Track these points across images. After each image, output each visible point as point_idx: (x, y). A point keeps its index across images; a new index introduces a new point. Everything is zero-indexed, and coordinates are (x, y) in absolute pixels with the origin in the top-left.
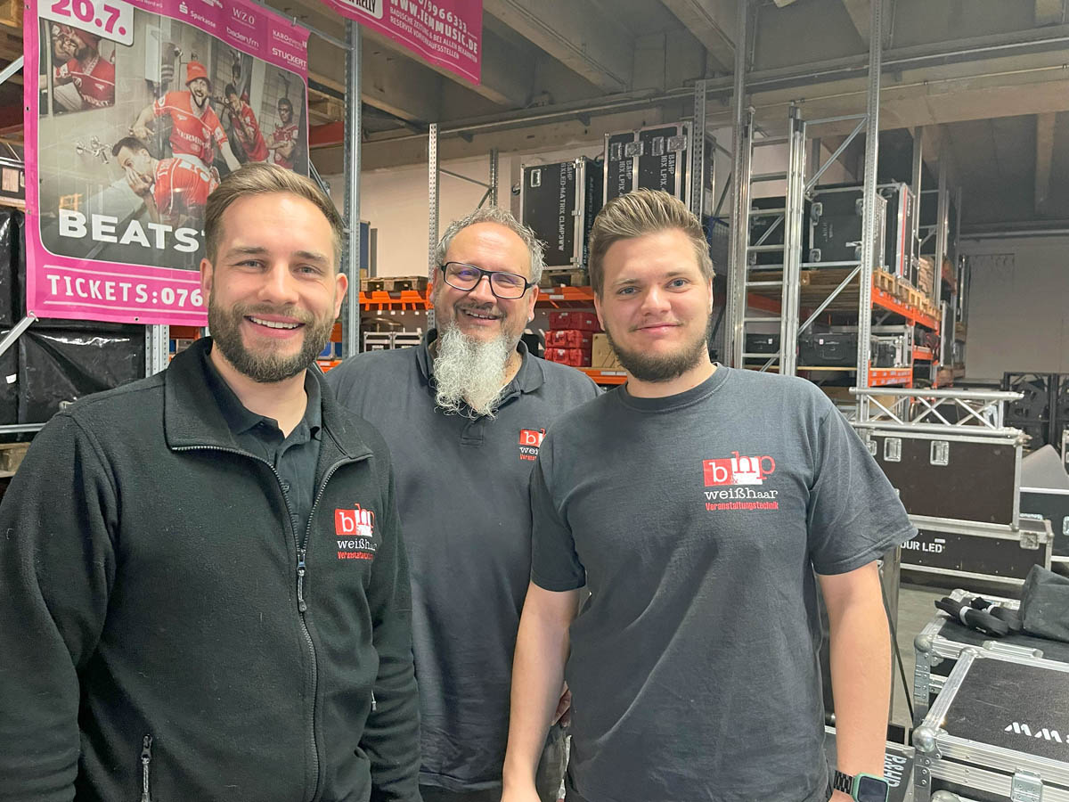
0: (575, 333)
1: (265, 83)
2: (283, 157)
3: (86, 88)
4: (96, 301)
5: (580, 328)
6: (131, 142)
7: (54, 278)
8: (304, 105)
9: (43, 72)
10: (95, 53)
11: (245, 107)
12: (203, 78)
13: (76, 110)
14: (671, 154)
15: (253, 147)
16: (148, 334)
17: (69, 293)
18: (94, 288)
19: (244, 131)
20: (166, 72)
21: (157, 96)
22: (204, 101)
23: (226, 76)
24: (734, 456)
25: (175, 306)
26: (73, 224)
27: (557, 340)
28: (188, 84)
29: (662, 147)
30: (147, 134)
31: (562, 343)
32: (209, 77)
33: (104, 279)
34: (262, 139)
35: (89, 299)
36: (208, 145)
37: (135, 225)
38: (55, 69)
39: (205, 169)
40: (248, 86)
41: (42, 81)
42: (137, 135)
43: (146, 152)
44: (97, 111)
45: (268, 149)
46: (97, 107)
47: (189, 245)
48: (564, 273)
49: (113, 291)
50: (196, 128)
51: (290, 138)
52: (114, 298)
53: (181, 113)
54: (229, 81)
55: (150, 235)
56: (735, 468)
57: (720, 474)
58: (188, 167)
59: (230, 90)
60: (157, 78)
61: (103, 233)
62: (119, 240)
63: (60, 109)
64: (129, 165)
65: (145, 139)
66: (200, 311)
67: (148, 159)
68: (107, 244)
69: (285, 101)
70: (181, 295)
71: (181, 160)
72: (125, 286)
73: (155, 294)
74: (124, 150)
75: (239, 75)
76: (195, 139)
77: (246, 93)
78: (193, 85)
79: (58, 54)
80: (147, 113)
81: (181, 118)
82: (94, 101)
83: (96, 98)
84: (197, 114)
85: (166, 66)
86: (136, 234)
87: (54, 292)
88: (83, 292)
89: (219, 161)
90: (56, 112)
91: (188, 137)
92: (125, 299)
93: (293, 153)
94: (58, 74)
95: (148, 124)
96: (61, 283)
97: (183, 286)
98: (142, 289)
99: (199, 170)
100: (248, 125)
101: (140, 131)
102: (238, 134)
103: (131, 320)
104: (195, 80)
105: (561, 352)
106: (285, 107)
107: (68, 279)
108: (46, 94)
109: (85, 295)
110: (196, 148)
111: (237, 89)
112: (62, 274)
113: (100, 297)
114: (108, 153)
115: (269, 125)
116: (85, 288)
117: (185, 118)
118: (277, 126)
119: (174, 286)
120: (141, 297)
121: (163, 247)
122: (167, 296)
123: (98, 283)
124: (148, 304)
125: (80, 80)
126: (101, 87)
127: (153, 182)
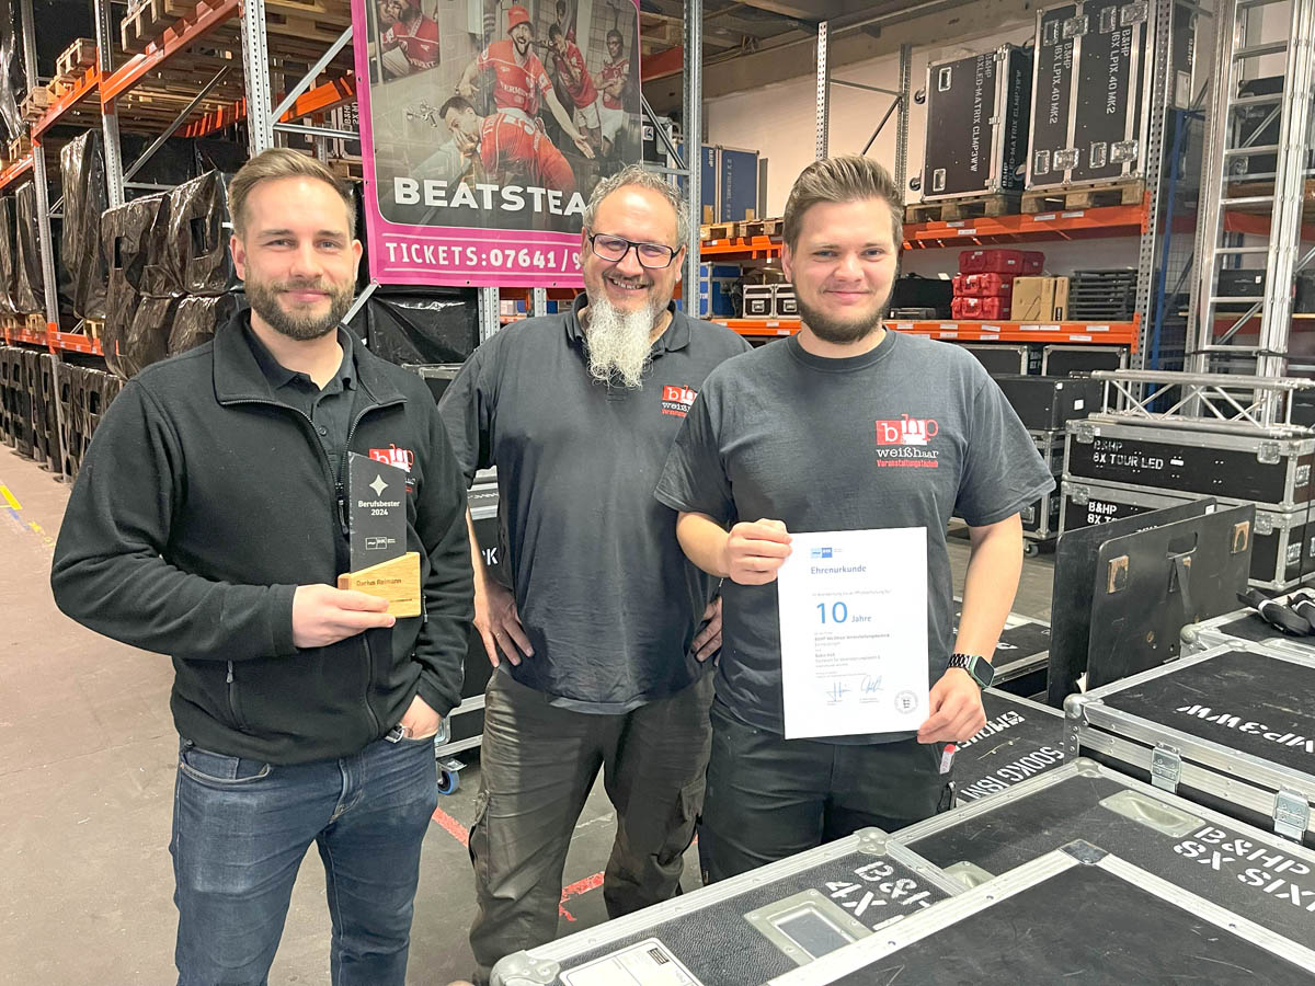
0: (990, 277)
1: (592, 16)
2: (613, 96)
3: (412, 51)
4: (431, 266)
5: (998, 270)
6: (457, 102)
7: (392, 246)
8: (635, 32)
9: (371, 39)
10: (418, 12)
11: (570, 47)
12: (527, 23)
13: (403, 75)
14: (1126, 28)
15: (580, 90)
16: (480, 298)
17: (406, 259)
18: (428, 254)
19: (569, 73)
20: (488, 22)
21: (480, 49)
22: (527, 47)
23: (549, 16)
24: (904, 418)
25: (503, 267)
26: (407, 191)
27: (968, 287)
28: (510, 31)
29: (1113, 20)
30: (473, 91)
31: (974, 290)
32: (531, 22)
33: (437, 244)
34: (590, 80)
35: (424, 265)
36: (532, 95)
37: (463, 188)
38: (382, 35)
39: (531, 122)
40: (574, 23)
41: (371, 48)
42: (462, 94)
43: (472, 111)
44: (425, 73)
45: (596, 90)
46: (425, 70)
47: (515, 203)
48: (976, 201)
49: (445, 255)
50: (520, 78)
51: (620, 75)
52: (446, 263)
53: (505, 65)
54: (552, 20)
55: (478, 195)
56: (904, 430)
57: (891, 434)
58: (512, 121)
59: (554, 30)
60: (479, 30)
61: (435, 198)
62: (449, 204)
63: (389, 76)
64: (456, 126)
65: (470, 96)
66: (528, 271)
67: (474, 116)
68: (439, 209)
69: (615, 32)
70: (508, 256)
71: (505, 115)
72: (457, 250)
73: (484, 256)
74: (451, 110)
75: (564, 12)
76: (518, 90)
77: (571, 31)
78: (515, 32)
79: (383, 19)
80: (471, 70)
81: (504, 69)
82: (421, 64)
83: (423, 60)
84: (520, 64)
85: (487, 15)
86: (464, 196)
87: (393, 259)
88: (418, 258)
89: (544, 111)
90: (385, 80)
91: (512, 89)
92: (457, 262)
93: (623, 91)
94: (385, 39)
95: (473, 81)
96: (398, 250)
97: (511, 247)
98: (472, 252)
99: (523, 124)
100: (574, 66)
101: (466, 89)
102: (563, 77)
103: (463, 283)
104: (517, 26)
105: (973, 302)
106: (615, 39)
107: (404, 246)
108: (375, 62)
109: (420, 261)
110: (519, 100)
111: (562, 29)
112: (399, 241)
113: (434, 262)
114: (436, 116)
115: (596, 61)
116: (420, 253)
117: (508, 70)
118: (605, 63)
119: (502, 247)
120: (471, 260)
121: (490, 208)
122: (496, 258)
123: (432, 248)
124: (478, 267)
125: (405, 43)
126: (426, 48)
127: (479, 141)
